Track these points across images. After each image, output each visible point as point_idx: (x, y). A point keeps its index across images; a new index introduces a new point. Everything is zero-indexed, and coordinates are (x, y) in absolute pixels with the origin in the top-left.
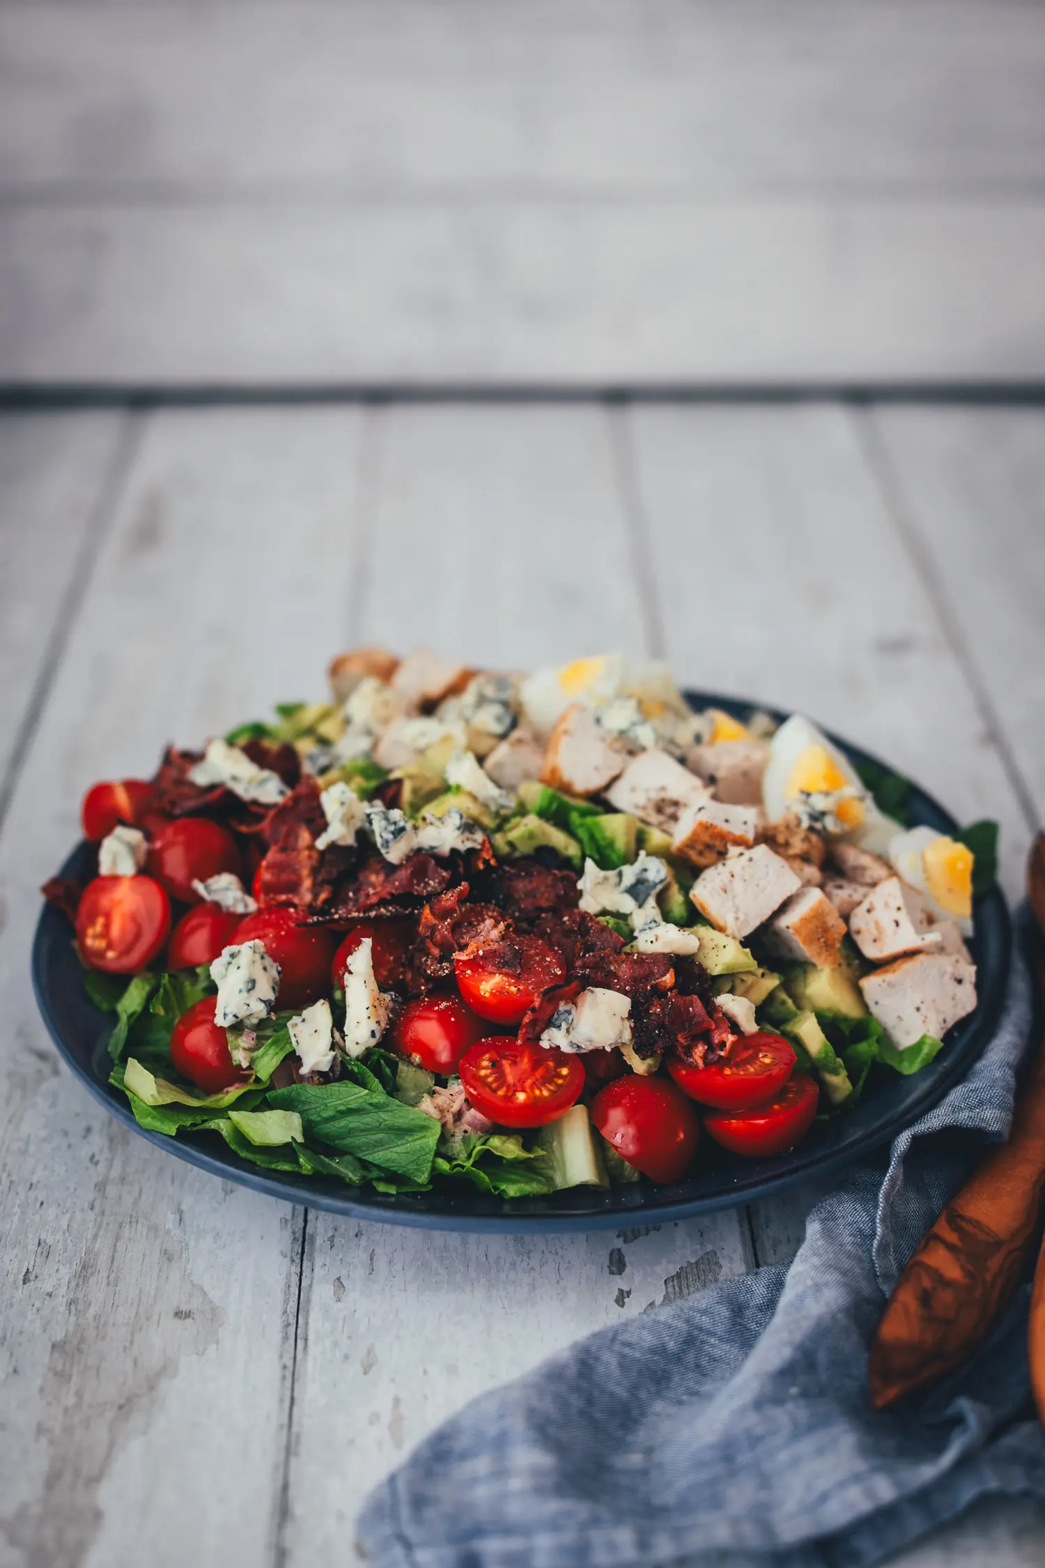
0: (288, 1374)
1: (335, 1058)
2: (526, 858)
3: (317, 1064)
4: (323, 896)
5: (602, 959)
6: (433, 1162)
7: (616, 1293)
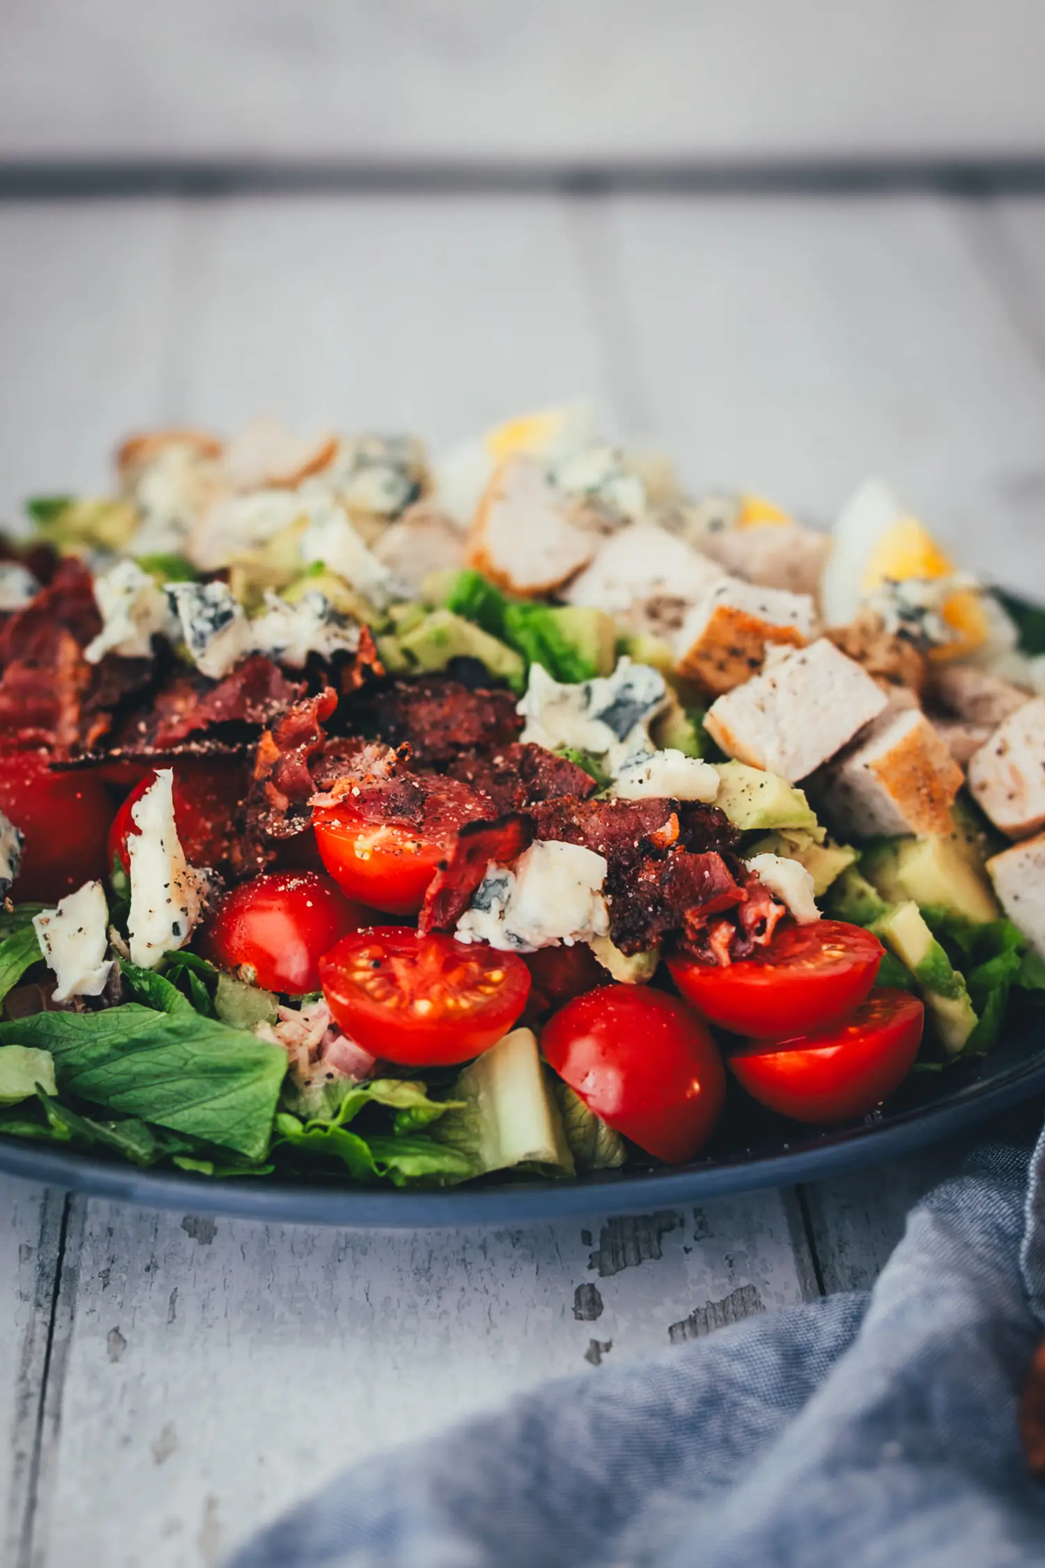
0: (27, 1466)
1: (112, 971)
2: (433, 677)
3: (82, 982)
4: (96, 730)
5: (559, 809)
6: (275, 1121)
7: (587, 1346)
